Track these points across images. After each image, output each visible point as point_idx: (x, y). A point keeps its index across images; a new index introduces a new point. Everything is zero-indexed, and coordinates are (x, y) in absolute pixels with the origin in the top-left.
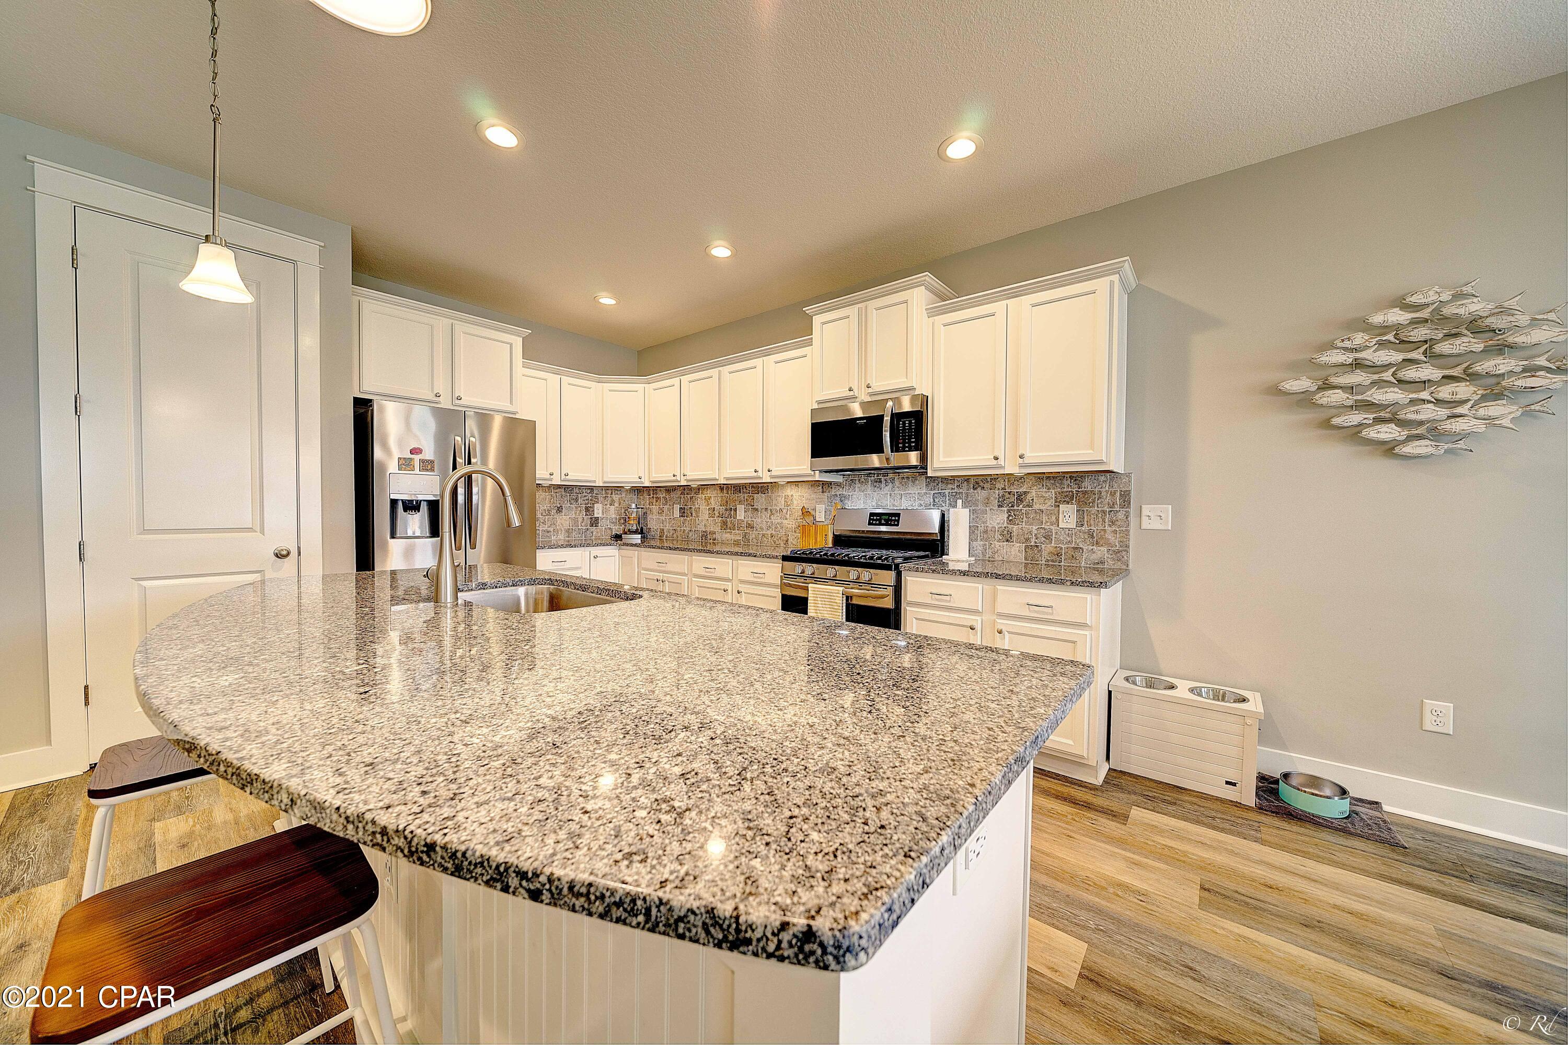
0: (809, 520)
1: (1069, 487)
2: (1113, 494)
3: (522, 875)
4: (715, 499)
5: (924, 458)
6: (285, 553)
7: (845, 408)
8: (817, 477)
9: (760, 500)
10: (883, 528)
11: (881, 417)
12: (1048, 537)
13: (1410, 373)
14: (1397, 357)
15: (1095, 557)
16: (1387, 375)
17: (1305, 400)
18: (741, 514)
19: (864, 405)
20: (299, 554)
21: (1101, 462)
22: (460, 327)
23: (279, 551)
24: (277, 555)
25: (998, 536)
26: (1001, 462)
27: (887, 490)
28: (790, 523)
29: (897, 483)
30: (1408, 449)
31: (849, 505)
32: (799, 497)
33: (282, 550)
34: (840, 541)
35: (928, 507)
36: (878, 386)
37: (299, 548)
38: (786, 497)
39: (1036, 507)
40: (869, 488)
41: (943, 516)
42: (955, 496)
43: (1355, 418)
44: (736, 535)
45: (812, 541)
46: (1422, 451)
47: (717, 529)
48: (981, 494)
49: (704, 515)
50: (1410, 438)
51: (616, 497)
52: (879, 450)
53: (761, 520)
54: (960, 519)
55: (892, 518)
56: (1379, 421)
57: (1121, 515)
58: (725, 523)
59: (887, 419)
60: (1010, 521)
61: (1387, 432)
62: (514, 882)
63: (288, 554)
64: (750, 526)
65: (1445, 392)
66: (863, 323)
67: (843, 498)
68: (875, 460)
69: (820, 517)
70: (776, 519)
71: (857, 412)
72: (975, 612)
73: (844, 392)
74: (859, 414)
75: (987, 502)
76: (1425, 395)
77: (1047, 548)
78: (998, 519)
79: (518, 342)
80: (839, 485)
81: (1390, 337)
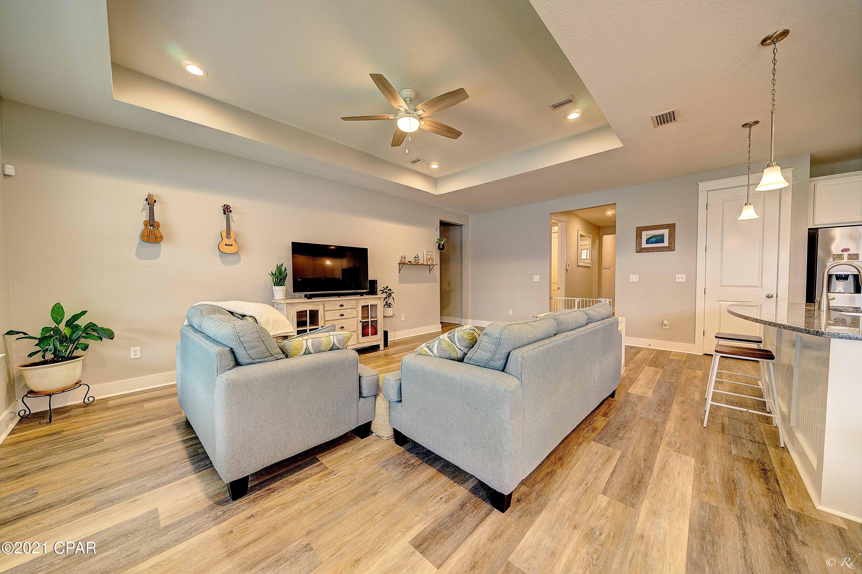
3: (783, 326)
6: (770, 296)
20: (777, 297)
23: (768, 295)
24: (767, 297)
33: (769, 295)
37: (777, 295)
62: (781, 326)
63: (772, 296)
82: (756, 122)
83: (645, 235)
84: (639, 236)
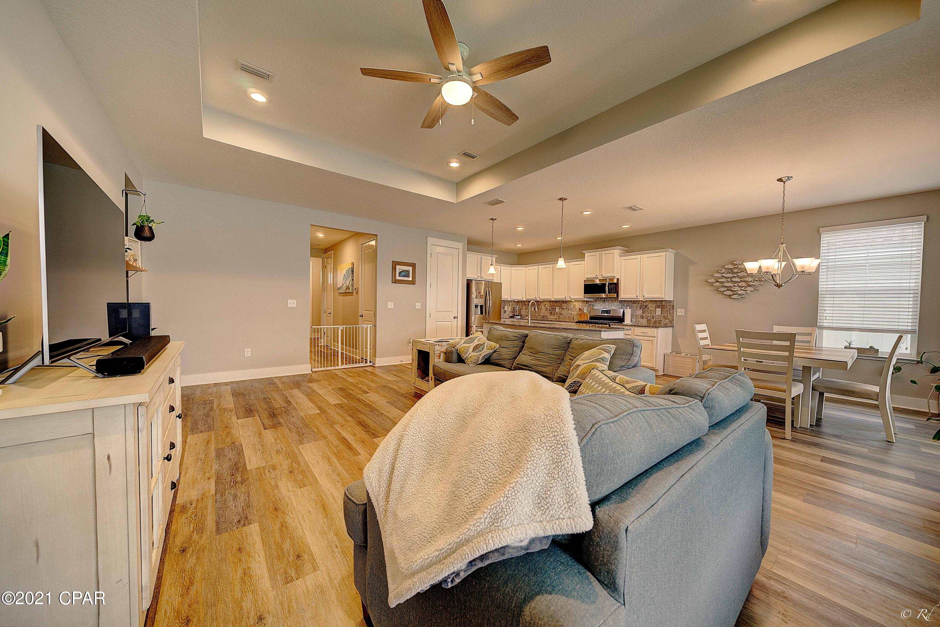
0: (582, 312)
1: (658, 304)
2: (670, 306)
4: (548, 305)
5: (618, 296)
7: (594, 281)
8: (585, 299)
9: (564, 306)
10: (606, 315)
11: (605, 284)
12: (653, 317)
13: (733, 280)
14: (732, 276)
15: (665, 323)
16: (729, 280)
17: (711, 284)
18: (557, 310)
19: (600, 280)
21: (663, 298)
22: (483, 257)
23: (454, 317)
25: (639, 317)
26: (638, 297)
27: (607, 303)
28: (575, 313)
29: (610, 301)
30: (733, 297)
31: (595, 308)
32: (578, 305)
34: (591, 318)
35: (619, 308)
36: (605, 275)
38: (574, 305)
39: (650, 309)
40: (601, 303)
41: (624, 311)
42: (627, 306)
43: (723, 289)
44: (556, 317)
45: (583, 318)
46: (736, 297)
47: (548, 315)
48: (635, 305)
49: (543, 310)
50: (734, 294)
51: (511, 304)
52: (605, 292)
53: (564, 312)
54: (628, 313)
55: (607, 312)
56: (728, 290)
57: (672, 312)
58: (551, 313)
59: (607, 284)
60: (643, 313)
61: (729, 293)
63: (456, 318)
64: (561, 314)
65: (740, 284)
66: (601, 257)
67: (593, 306)
68: (603, 295)
69: (585, 311)
70: (570, 312)
71: (598, 282)
72: (630, 335)
73: (594, 276)
74: (598, 283)
75: (637, 307)
76: (736, 285)
77: (653, 320)
78: (640, 312)
79: (494, 259)
80: (591, 301)
81: (730, 271)
82: (496, 219)
83: (399, 268)
84: (394, 269)
